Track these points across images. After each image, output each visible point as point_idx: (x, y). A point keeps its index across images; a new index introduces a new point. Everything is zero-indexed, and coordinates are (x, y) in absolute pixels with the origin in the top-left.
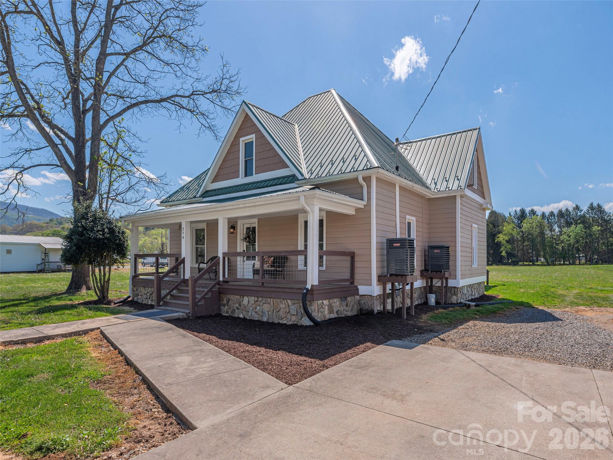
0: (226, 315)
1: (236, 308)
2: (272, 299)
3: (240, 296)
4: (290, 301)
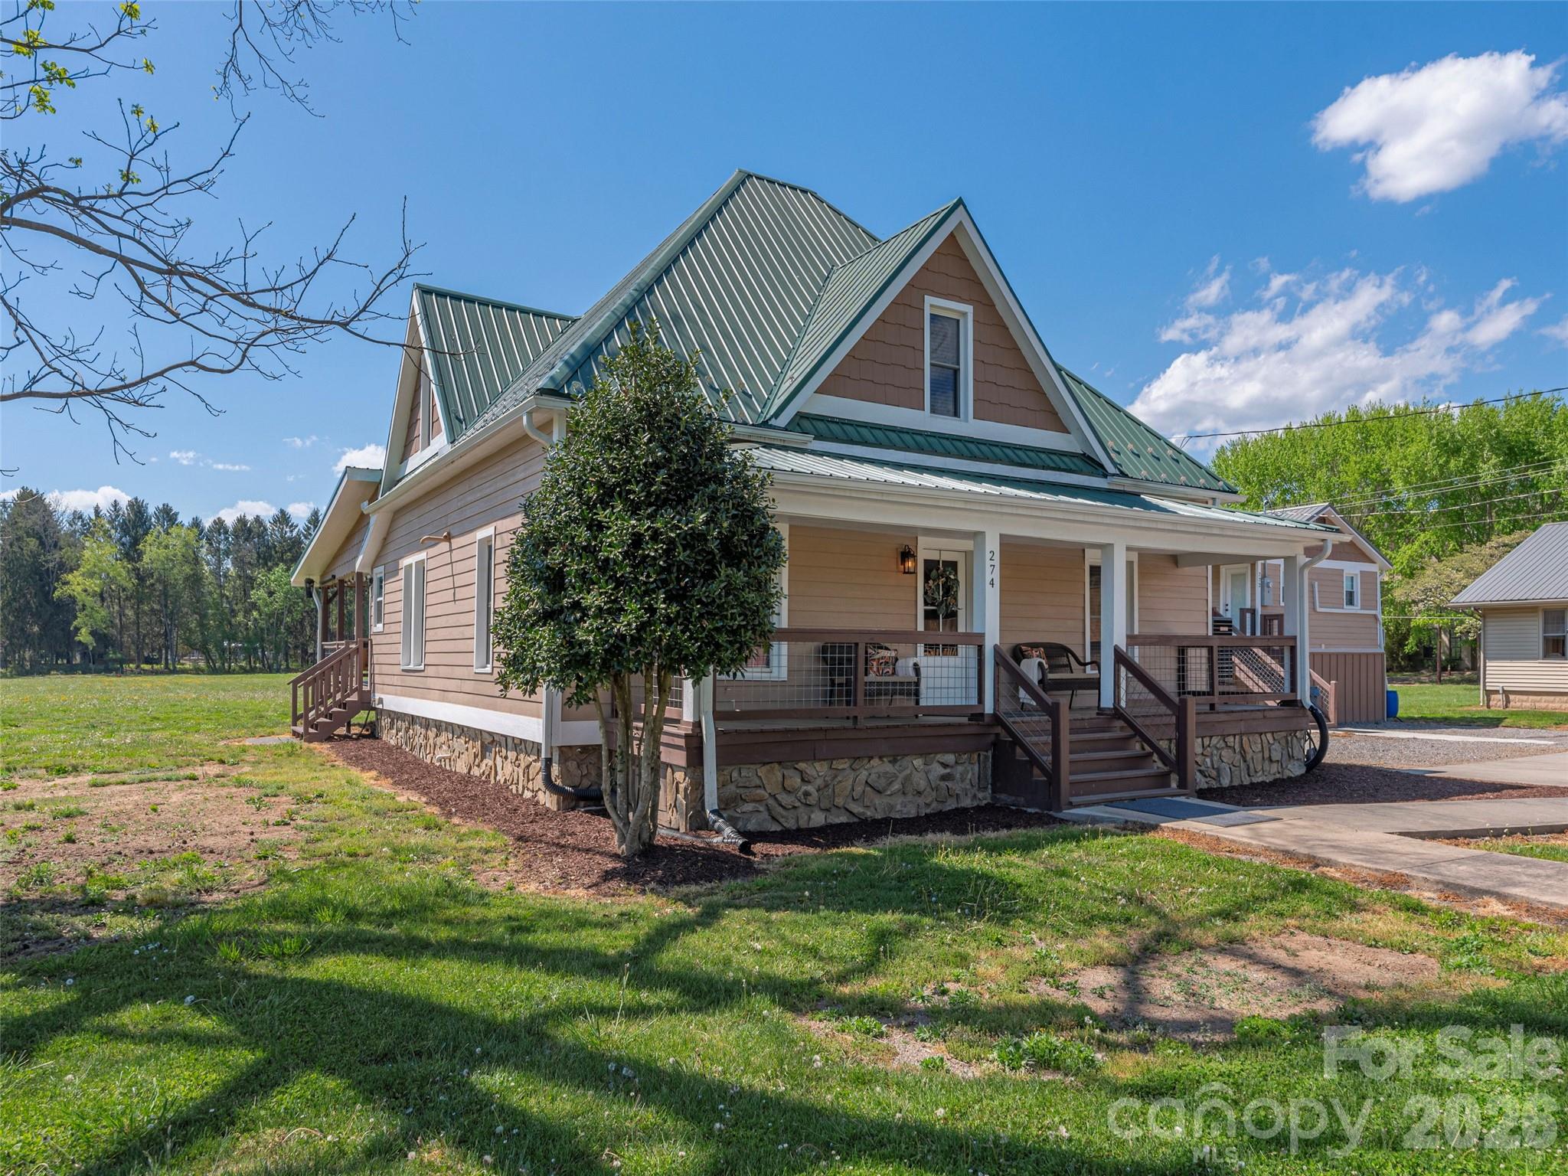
2: (1237, 738)
4: (1270, 734)
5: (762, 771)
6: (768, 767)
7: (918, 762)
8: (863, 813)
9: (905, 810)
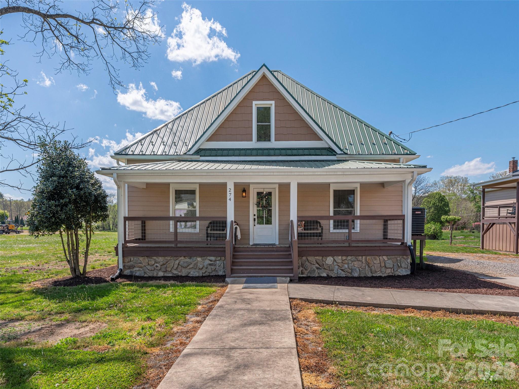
0: (302, 276)
1: (315, 269)
2: (364, 257)
3: (323, 256)
4: (385, 257)
5: (141, 259)
6: (143, 257)
7: (199, 259)
8: (177, 274)
9: (194, 274)
